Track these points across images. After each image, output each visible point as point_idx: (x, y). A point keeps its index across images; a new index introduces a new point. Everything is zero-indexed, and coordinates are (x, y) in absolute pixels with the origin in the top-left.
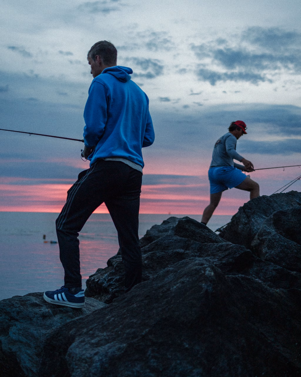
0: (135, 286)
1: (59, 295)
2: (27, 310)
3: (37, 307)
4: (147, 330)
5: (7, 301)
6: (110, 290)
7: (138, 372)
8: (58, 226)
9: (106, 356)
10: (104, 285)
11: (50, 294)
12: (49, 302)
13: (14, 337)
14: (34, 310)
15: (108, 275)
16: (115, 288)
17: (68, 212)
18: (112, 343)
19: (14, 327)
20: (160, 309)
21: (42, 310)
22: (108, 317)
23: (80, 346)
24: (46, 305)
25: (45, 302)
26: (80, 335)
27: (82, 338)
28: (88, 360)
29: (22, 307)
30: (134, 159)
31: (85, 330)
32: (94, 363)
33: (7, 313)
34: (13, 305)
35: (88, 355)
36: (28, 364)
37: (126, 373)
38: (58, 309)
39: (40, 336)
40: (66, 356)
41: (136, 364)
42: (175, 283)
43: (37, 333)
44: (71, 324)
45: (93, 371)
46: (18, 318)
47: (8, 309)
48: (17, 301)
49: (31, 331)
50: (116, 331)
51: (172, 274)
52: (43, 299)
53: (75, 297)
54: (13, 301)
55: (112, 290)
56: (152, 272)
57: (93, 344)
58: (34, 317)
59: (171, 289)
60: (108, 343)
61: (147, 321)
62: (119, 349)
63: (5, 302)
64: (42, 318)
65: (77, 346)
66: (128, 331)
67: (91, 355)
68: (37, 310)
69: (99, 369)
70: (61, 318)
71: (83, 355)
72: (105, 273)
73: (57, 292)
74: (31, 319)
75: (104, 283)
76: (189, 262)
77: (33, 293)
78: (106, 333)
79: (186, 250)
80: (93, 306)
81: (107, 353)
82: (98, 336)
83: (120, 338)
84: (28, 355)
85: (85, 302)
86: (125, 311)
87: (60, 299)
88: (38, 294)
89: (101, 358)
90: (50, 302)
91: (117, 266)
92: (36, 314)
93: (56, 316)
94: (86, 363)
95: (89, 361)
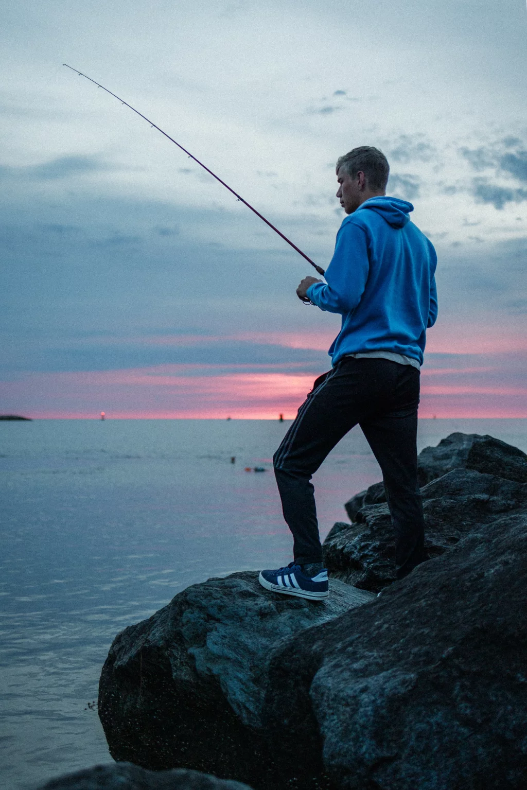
0: (419, 566)
1: (286, 577)
2: (234, 603)
3: (251, 598)
4: (450, 649)
5: (202, 588)
6: (365, 565)
7: (438, 724)
8: (276, 464)
9: (382, 695)
10: (354, 556)
11: (271, 576)
12: (268, 589)
13: (215, 649)
14: (245, 603)
15: (360, 540)
16: (374, 561)
17: (292, 441)
18: (390, 671)
19: (214, 632)
20: (470, 611)
21: (259, 603)
22: (376, 623)
23: (334, 673)
24: (264, 594)
25: (262, 588)
26: (331, 653)
27: (335, 658)
28: (349, 700)
29: (226, 599)
30: (404, 350)
31: (339, 645)
32: (361, 706)
33: (202, 608)
34: (210, 594)
35: (351, 693)
36: (241, 697)
37: (418, 725)
38: (284, 602)
39: (258, 649)
40: (311, 691)
41: (435, 710)
42: (492, 563)
43: (253, 643)
44: (313, 632)
45: (361, 721)
46: (219, 616)
47: (204, 602)
48: (218, 587)
49: (243, 640)
50: (395, 650)
51: (482, 544)
52: (258, 583)
53: (312, 581)
54: (211, 588)
55: (368, 566)
56: (435, 534)
57: (355, 671)
58: (247, 615)
59: (486, 574)
60: (382, 670)
61: (448, 633)
62: (404, 682)
63: (198, 590)
64: (260, 617)
65: (329, 674)
66: (416, 649)
67: (355, 691)
68: (249, 603)
69: (372, 718)
70: (291, 618)
71: (342, 691)
72: (355, 535)
73: (282, 572)
74: (241, 619)
75: (353, 552)
76: (511, 523)
77: (241, 573)
78: (378, 651)
79: (492, 495)
80: (340, 595)
81: (383, 689)
82: (363, 657)
83: (403, 662)
84: (240, 680)
85: (330, 589)
86: (406, 612)
87: (289, 584)
88: (249, 574)
89: (373, 698)
90: (270, 589)
91: (374, 524)
92: (250, 610)
93: (282, 614)
94: (347, 705)
95: (354, 703)
